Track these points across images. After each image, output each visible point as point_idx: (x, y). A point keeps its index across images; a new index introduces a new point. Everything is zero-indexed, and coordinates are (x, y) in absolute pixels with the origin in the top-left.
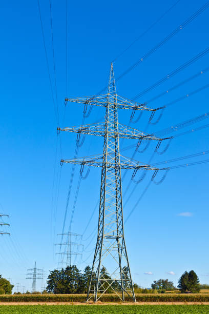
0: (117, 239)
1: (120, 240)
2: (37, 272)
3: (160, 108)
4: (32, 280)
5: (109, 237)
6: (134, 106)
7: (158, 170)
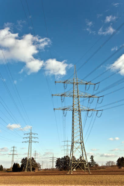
0: (81, 143)
1: (82, 144)
2: (54, 158)
3: (98, 83)
4: (52, 162)
5: (77, 143)
6: (86, 83)
7: (98, 111)
